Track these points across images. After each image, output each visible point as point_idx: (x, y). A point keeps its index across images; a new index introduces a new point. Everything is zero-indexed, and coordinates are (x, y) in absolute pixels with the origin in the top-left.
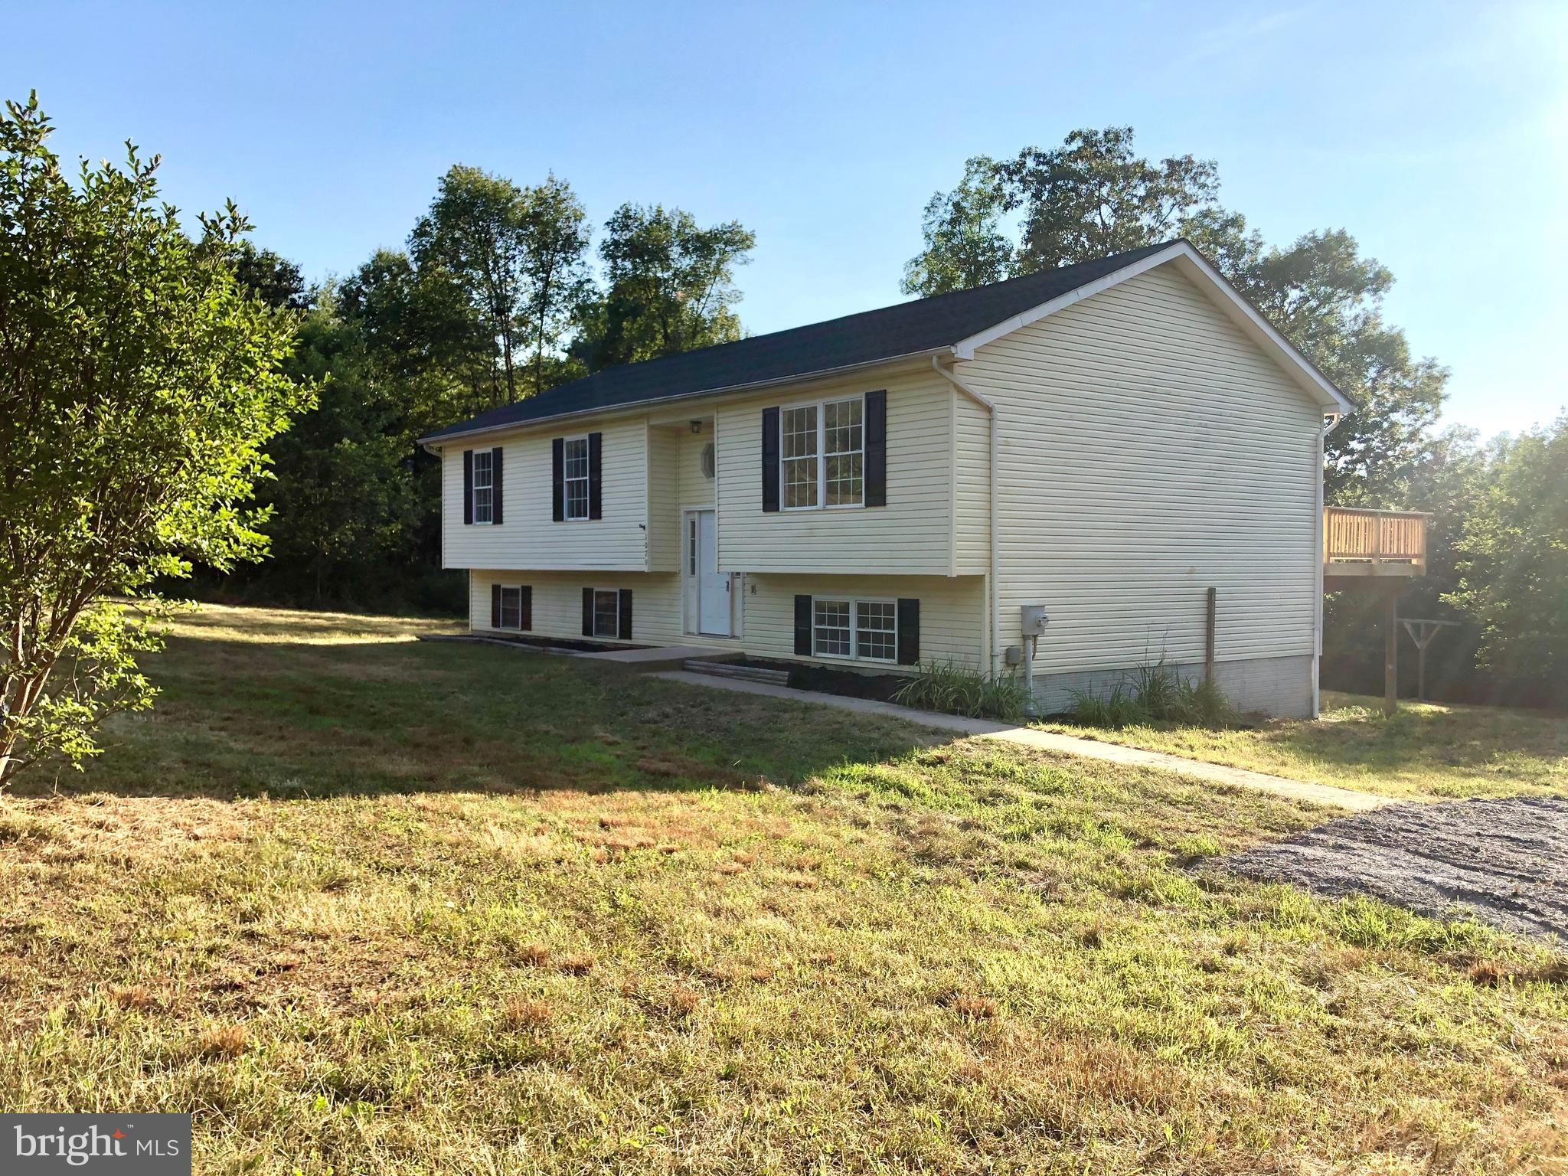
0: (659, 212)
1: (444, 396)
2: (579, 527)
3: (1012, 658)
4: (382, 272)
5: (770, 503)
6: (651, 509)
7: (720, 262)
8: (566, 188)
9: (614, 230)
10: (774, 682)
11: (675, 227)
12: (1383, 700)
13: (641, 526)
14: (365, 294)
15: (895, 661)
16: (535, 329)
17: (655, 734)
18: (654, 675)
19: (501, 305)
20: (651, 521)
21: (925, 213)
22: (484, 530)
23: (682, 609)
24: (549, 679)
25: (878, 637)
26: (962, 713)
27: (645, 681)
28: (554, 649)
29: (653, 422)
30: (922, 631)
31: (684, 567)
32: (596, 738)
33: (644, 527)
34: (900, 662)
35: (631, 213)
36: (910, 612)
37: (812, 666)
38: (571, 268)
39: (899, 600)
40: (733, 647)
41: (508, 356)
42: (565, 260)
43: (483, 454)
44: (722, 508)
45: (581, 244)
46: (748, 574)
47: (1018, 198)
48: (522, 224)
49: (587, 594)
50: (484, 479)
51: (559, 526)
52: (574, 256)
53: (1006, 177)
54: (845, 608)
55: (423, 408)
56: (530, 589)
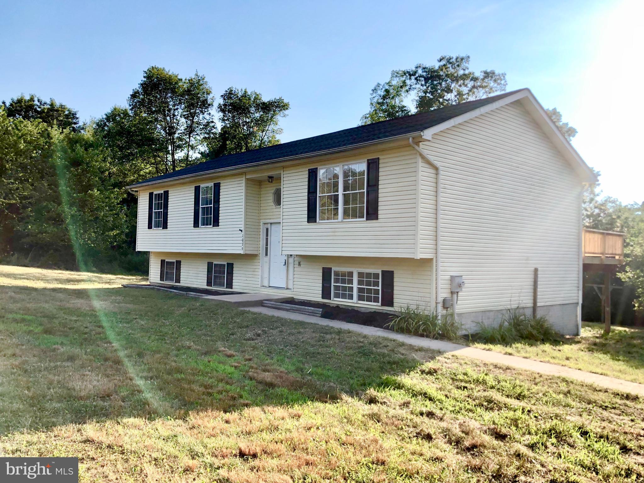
0: (246, 92)
1: (142, 173)
2: (207, 231)
3: (446, 304)
4: (116, 116)
5: (312, 217)
6: (245, 221)
7: (274, 115)
8: (203, 79)
9: (225, 99)
10: (313, 314)
11: (252, 99)
12: (604, 325)
13: (240, 230)
14: (107, 126)
15: (380, 304)
16: (186, 142)
17: (254, 348)
18: (247, 309)
19: (171, 131)
20: (246, 228)
21: (372, 92)
22: (158, 232)
23: (260, 273)
24: (190, 311)
25: (369, 291)
26: (427, 336)
27: (243, 313)
28: (192, 293)
29: (248, 177)
30: (395, 288)
31: (262, 252)
32: (220, 352)
33: (242, 231)
34: (383, 305)
35: (233, 92)
36: (388, 277)
37: (331, 305)
38: (204, 116)
39: (382, 271)
40: (287, 294)
41: (173, 155)
42: (201, 112)
43: (159, 194)
44: (284, 221)
45: (209, 105)
46: (296, 255)
47: (414, 86)
48: (182, 95)
49: (210, 265)
50: (158, 206)
51: (197, 230)
52: (206, 110)
53: (408, 77)
54: (351, 274)
55: (132, 178)
56: (180, 262)
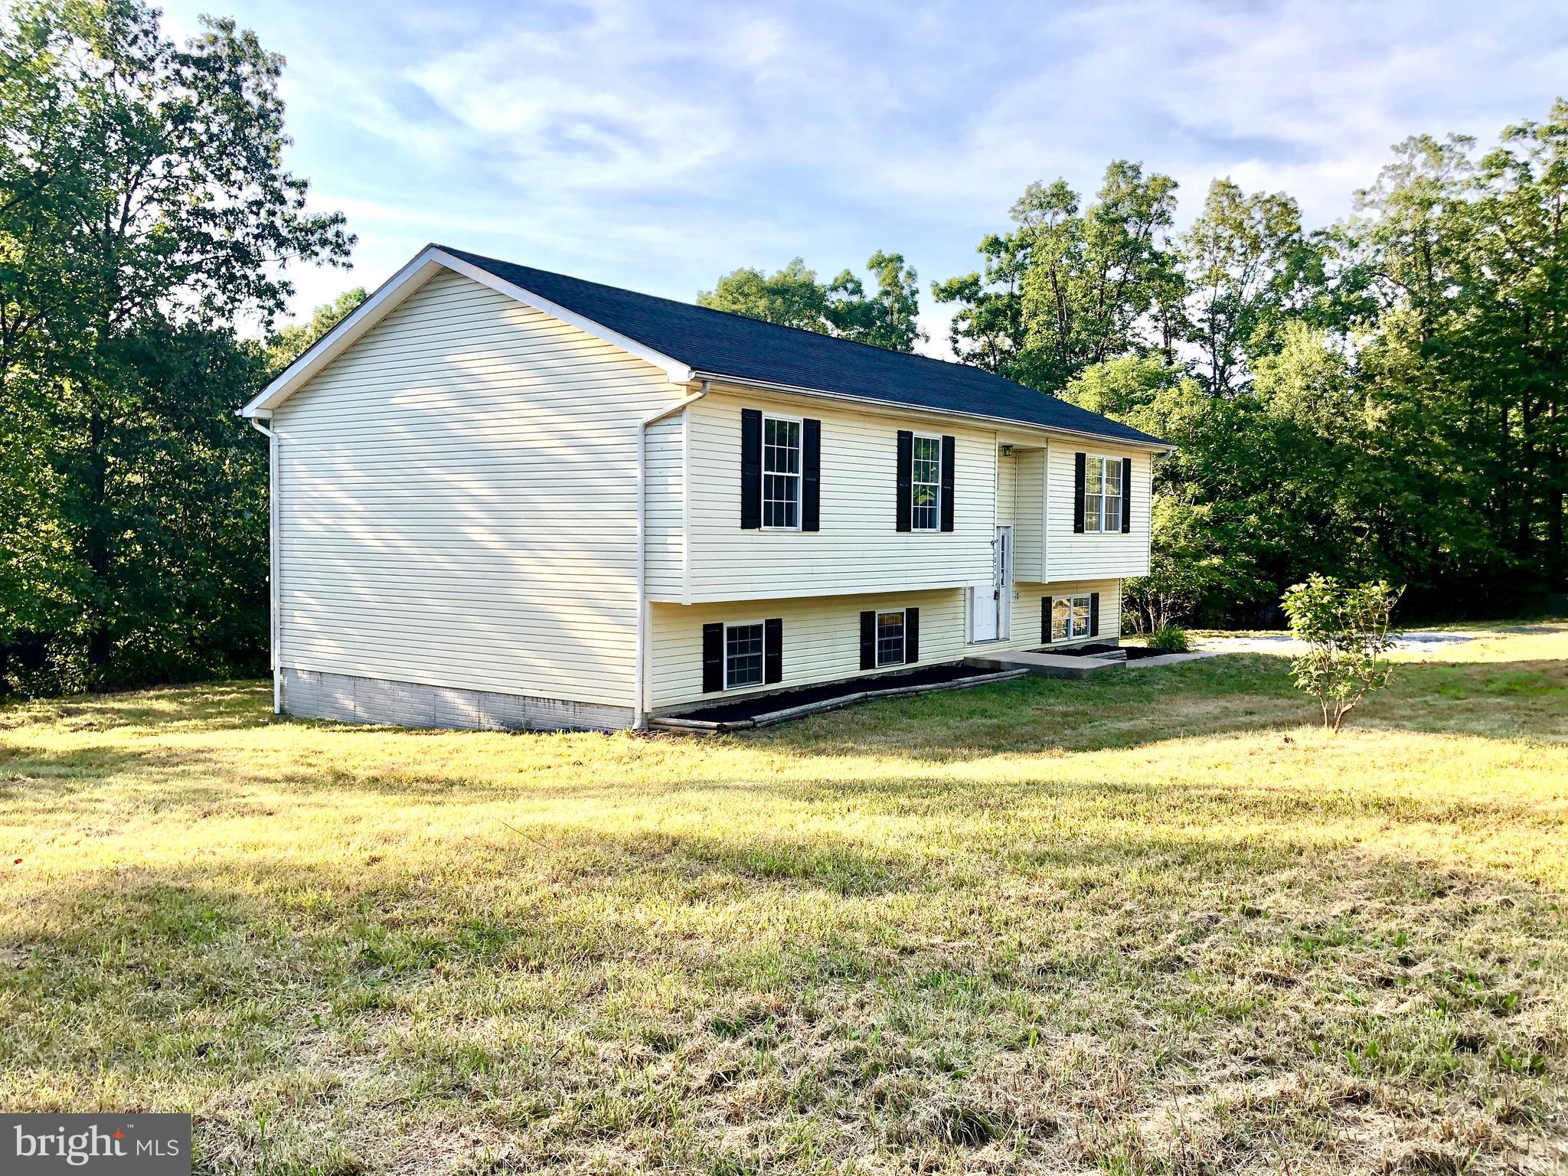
2: (929, 540)
5: (1079, 528)
13: (991, 541)
15: (1089, 635)
23: (965, 621)
25: (1081, 622)
29: (1000, 440)
30: (1099, 613)
36: (1095, 602)
43: (781, 423)
44: (1051, 527)
49: (867, 619)
50: (782, 460)
51: (905, 537)
54: (1068, 603)
56: (779, 622)
